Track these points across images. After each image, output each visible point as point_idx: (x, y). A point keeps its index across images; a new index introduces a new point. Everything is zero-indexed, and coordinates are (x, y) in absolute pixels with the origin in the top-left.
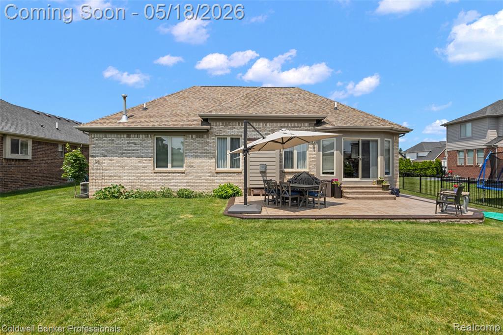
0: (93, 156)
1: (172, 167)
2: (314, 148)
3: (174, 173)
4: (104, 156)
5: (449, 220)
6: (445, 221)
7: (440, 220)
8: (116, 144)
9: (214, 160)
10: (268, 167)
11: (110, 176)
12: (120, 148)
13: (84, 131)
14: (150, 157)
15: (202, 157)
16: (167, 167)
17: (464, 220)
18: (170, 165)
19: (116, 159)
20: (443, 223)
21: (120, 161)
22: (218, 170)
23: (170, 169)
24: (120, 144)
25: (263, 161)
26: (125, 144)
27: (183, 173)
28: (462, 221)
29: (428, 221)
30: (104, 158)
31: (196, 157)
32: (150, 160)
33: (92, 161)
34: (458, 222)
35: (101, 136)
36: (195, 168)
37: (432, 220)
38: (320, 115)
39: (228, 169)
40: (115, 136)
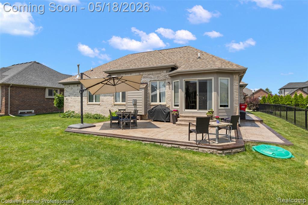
0: (65, 96)
1: (95, 102)
2: (170, 88)
3: (95, 105)
4: (69, 96)
5: (188, 147)
6: (184, 147)
7: (180, 146)
8: (73, 90)
9: (113, 97)
10: (138, 101)
11: (71, 106)
12: (75, 92)
13: (63, 84)
14: (86, 96)
15: (107, 96)
16: (93, 102)
17: (202, 149)
18: (94, 100)
19: (73, 97)
20: (183, 149)
21: (75, 99)
22: (116, 103)
23: (94, 103)
24: (75, 90)
25: (135, 97)
26: (76, 90)
27: (99, 105)
28: (200, 149)
29: (170, 146)
30: (69, 97)
31: (105, 96)
32: (86, 98)
33: (65, 98)
34: (196, 149)
35: (68, 86)
36: (104, 102)
37: (173, 145)
38: (172, 64)
39: (120, 103)
40: (73, 86)
